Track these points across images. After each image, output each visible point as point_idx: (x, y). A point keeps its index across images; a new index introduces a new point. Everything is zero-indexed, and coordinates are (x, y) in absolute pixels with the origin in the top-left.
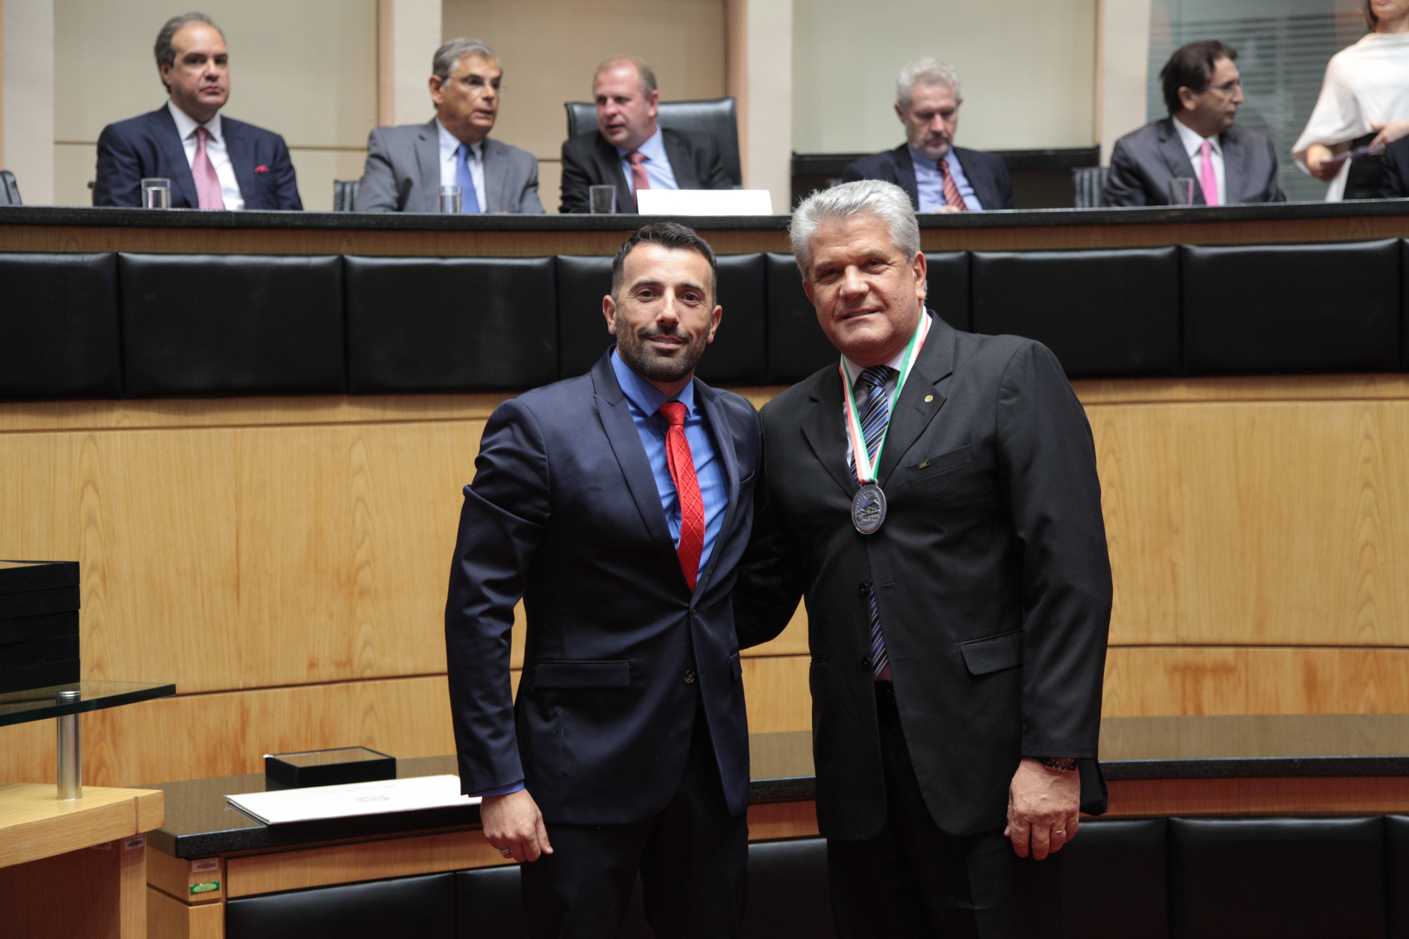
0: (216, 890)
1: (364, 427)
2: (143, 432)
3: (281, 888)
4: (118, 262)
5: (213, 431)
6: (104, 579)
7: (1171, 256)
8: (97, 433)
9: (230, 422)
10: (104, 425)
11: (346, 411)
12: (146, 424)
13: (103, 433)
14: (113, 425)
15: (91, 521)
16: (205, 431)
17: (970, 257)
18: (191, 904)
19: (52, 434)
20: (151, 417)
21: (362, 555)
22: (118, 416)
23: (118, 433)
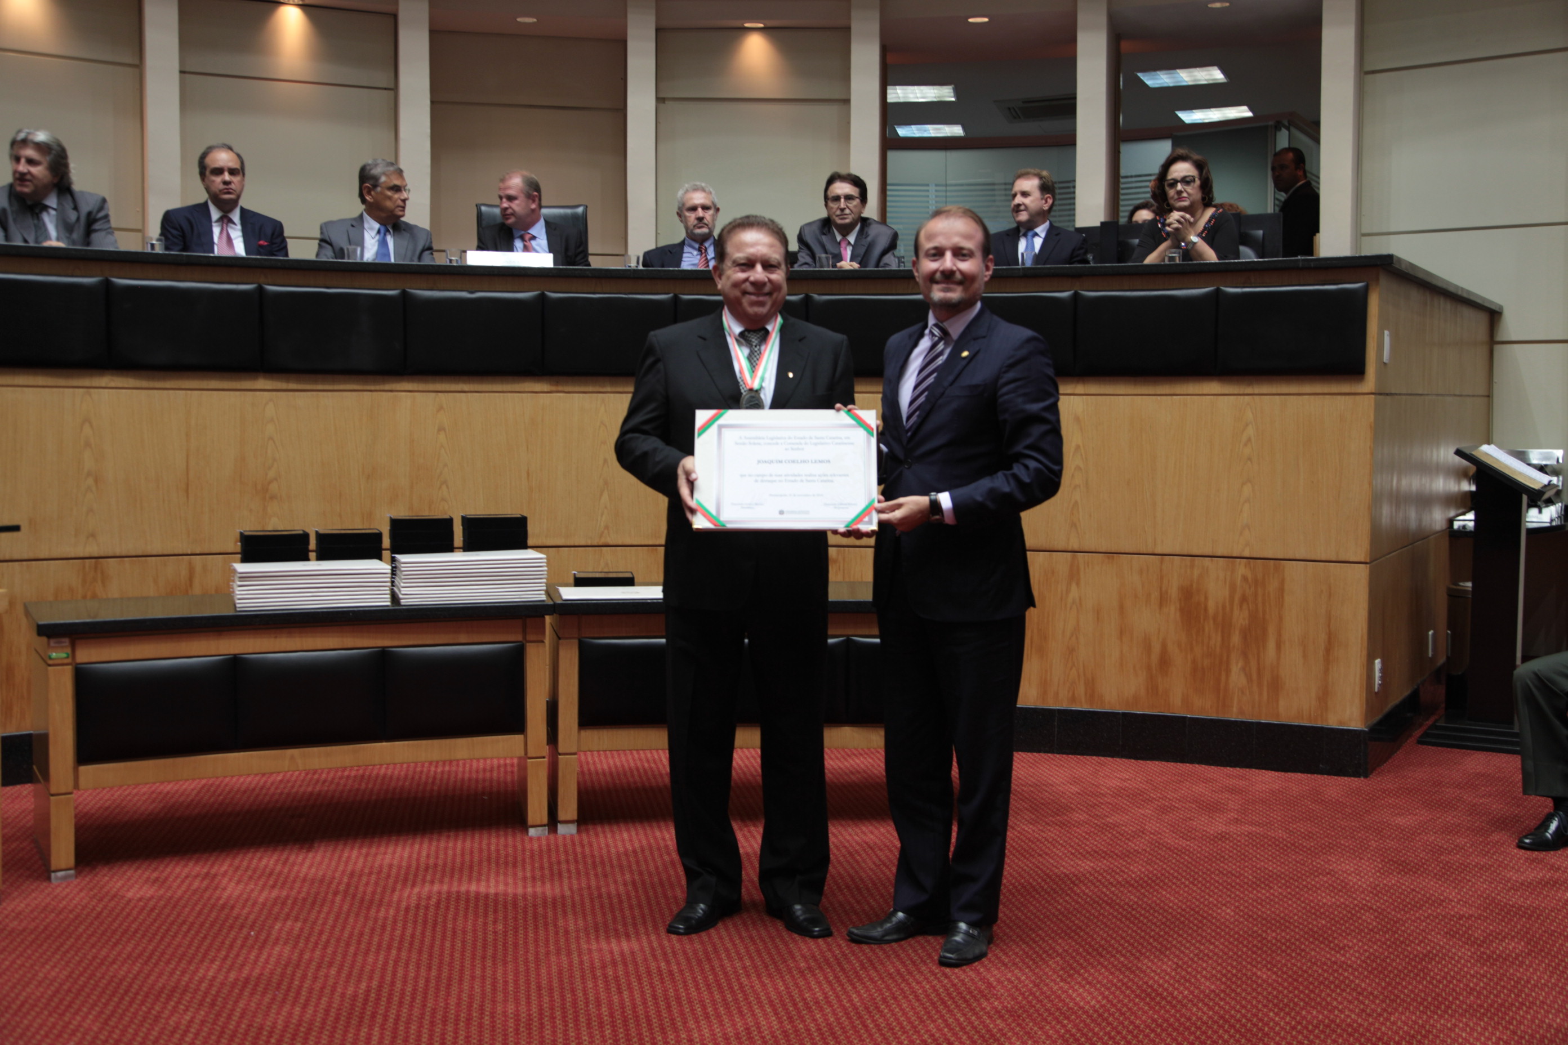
0: (67, 658)
1: (274, 393)
2: (124, 391)
3: (113, 658)
4: (107, 284)
5: (171, 392)
6: (96, 481)
7: (802, 300)
8: (92, 390)
9: (183, 387)
10: (97, 385)
11: (262, 383)
12: (126, 386)
13: (96, 390)
14: (103, 385)
15: (88, 445)
16: (165, 392)
17: (676, 297)
18: (50, 665)
19: (61, 390)
20: (131, 382)
21: (271, 474)
22: (105, 380)
23: (106, 390)
